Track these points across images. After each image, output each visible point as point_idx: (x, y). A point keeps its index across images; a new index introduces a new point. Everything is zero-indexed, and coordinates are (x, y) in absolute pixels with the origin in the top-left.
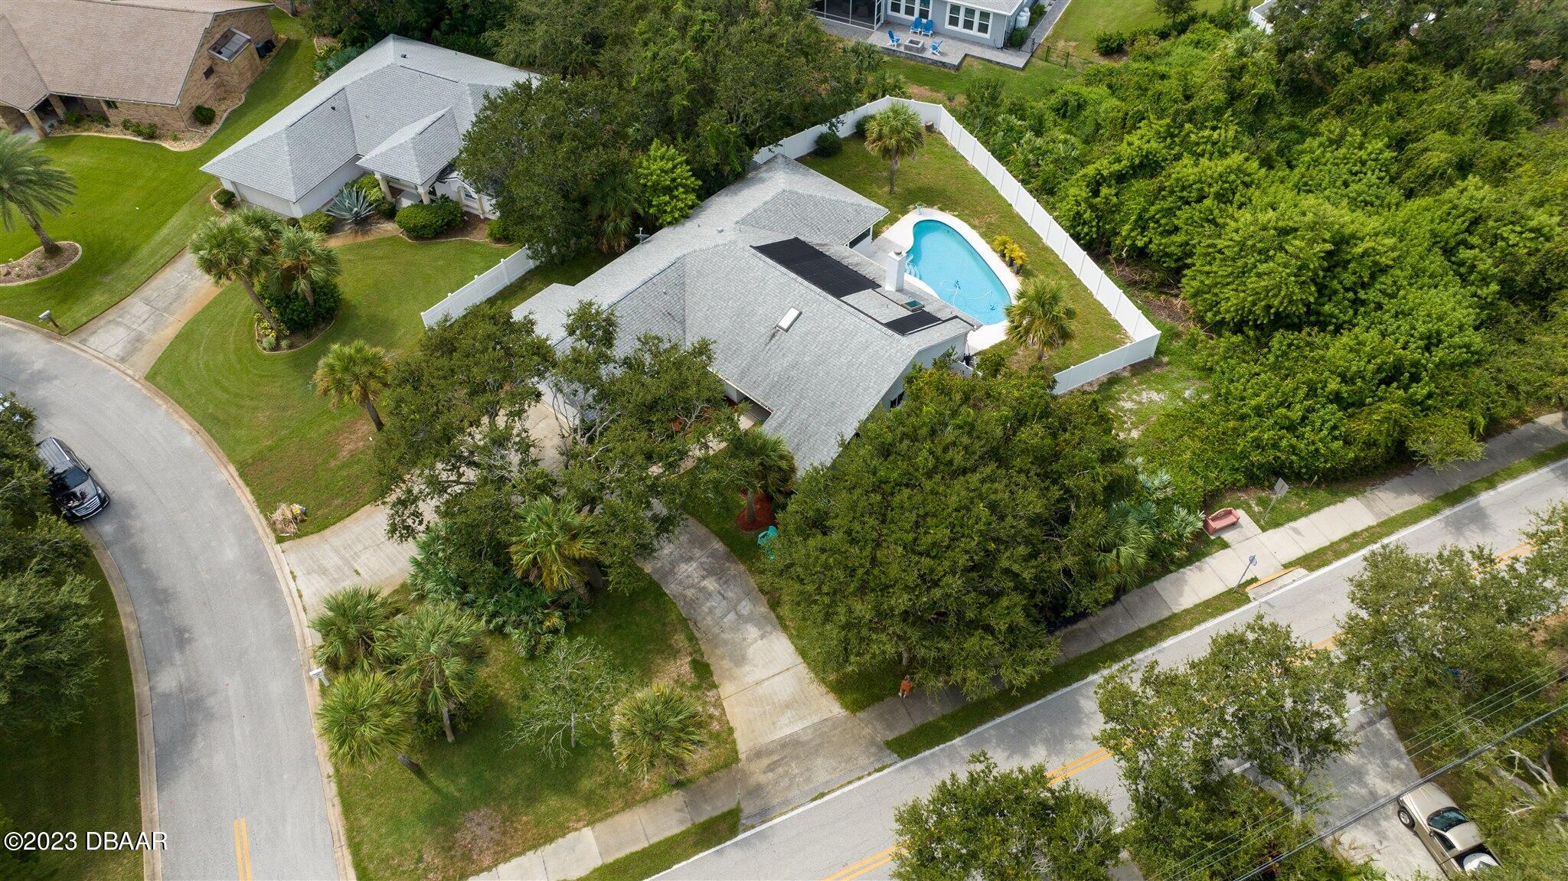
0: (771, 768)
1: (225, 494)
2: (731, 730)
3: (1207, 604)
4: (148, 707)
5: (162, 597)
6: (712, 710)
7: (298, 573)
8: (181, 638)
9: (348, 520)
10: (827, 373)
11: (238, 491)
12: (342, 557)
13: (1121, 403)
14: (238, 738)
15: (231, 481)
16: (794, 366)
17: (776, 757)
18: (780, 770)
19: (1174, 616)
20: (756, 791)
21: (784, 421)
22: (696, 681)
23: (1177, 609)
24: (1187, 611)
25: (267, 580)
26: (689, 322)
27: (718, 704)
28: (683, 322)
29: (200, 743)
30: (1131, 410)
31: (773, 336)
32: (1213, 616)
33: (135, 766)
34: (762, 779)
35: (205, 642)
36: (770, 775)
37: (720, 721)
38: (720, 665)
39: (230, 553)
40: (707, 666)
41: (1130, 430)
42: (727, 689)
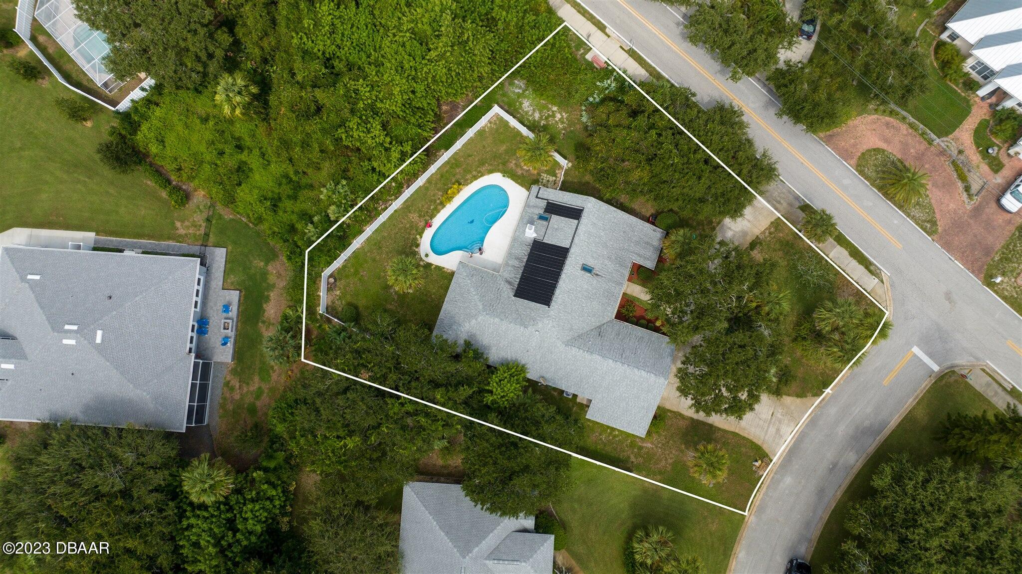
0: (779, 202)
1: (761, 509)
2: (772, 223)
3: (640, 64)
4: (865, 455)
5: (821, 492)
6: (767, 234)
7: (783, 440)
8: (833, 467)
9: (750, 438)
10: (610, 240)
11: (757, 504)
12: (768, 427)
13: (537, 118)
14: (858, 409)
15: (753, 512)
16: (609, 258)
17: (775, 203)
18: (778, 199)
19: (650, 75)
20: (791, 205)
21: (636, 254)
22: (758, 245)
23: (647, 75)
24: (647, 71)
25: (793, 452)
26: (598, 324)
27: (764, 232)
28: (599, 327)
29: (867, 423)
30: (540, 113)
31: (597, 275)
32: (645, 61)
33: (886, 440)
34: (785, 204)
35: (830, 455)
36: (782, 202)
37: (770, 229)
38: (749, 239)
39: (788, 480)
40: (750, 244)
41: (553, 111)
42: (757, 231)
